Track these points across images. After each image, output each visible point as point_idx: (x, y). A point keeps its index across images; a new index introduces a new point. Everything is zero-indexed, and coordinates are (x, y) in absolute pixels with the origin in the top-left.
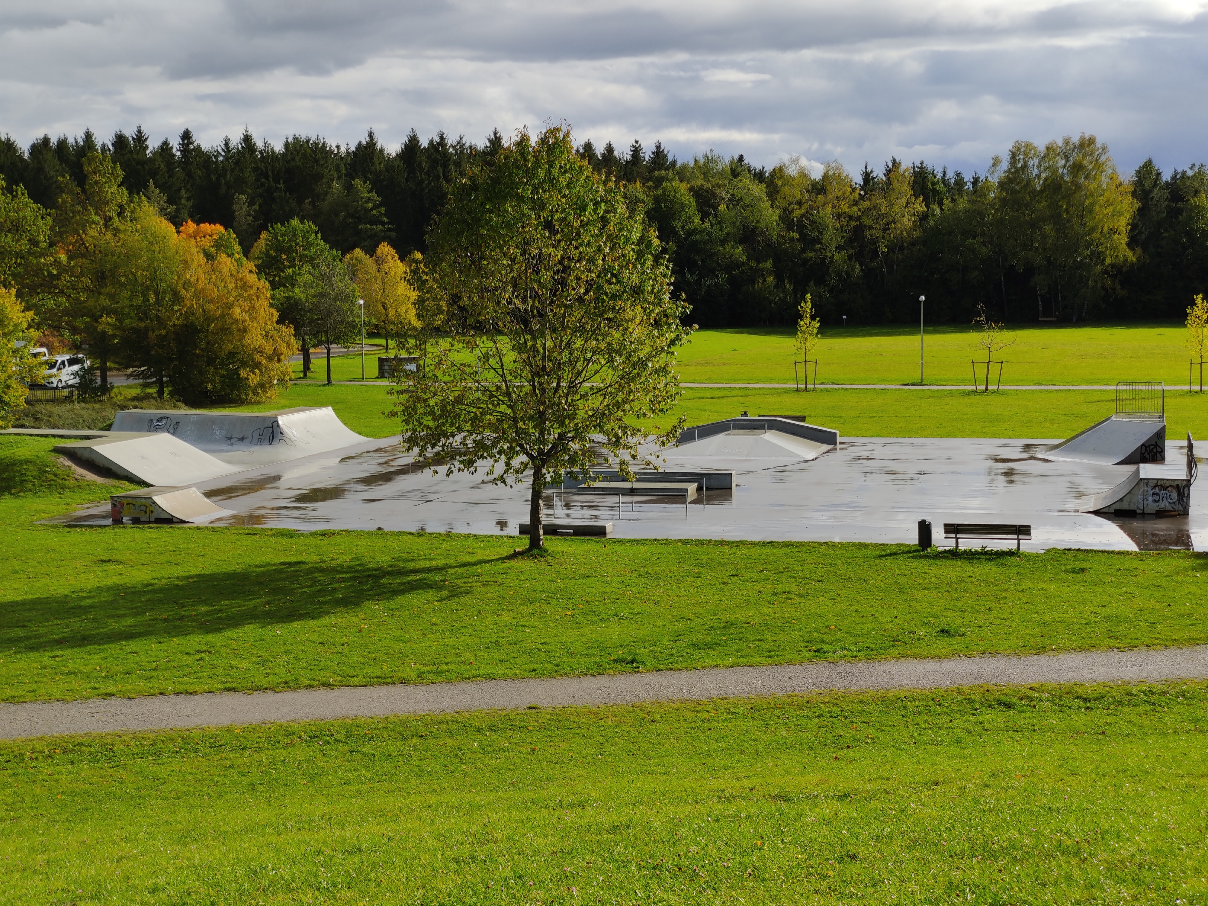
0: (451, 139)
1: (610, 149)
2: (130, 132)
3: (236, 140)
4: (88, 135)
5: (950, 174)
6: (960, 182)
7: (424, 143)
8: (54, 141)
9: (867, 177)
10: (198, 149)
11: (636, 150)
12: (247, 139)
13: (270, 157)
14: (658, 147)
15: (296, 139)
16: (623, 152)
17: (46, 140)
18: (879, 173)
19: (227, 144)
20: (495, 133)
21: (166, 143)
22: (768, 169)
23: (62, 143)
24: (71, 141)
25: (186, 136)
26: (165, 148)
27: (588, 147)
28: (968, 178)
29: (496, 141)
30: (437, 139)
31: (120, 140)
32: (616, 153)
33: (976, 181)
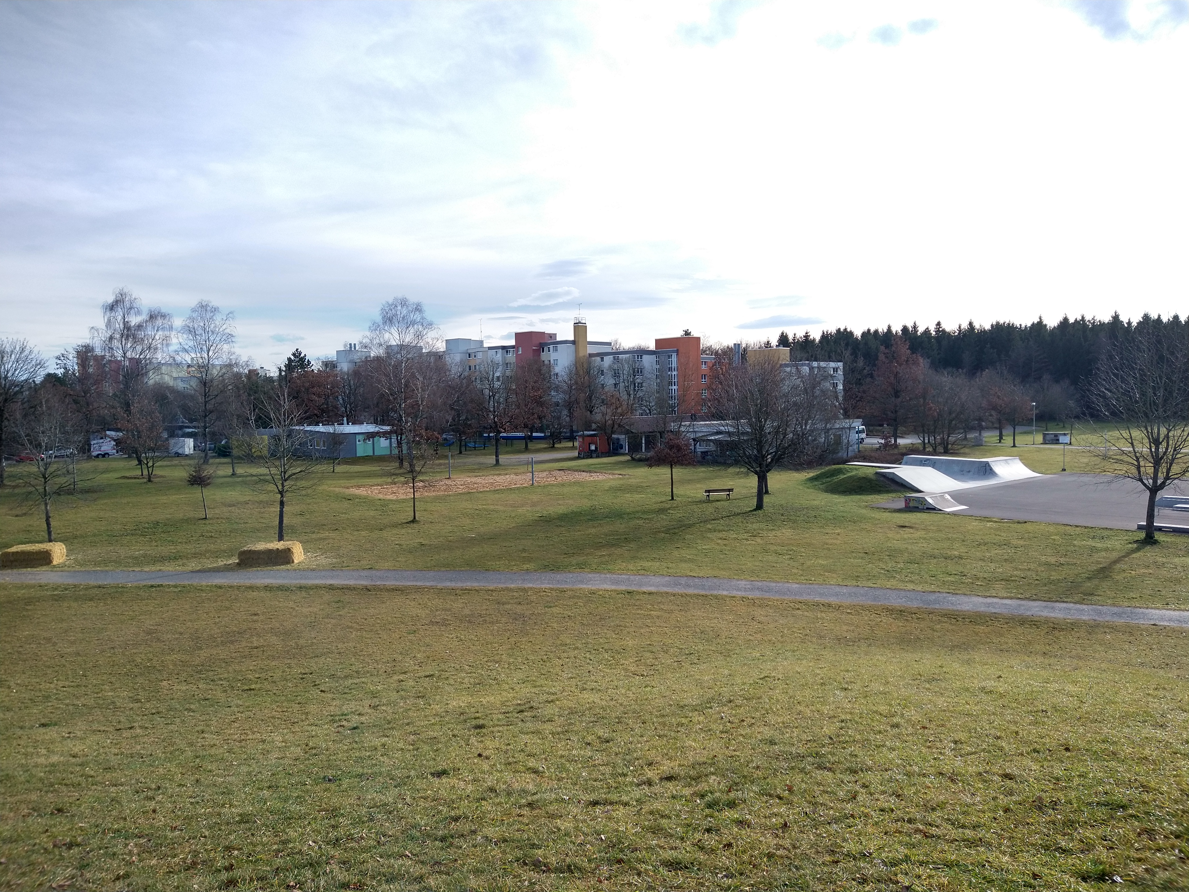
0: (1088, 318)
2: (910, 325)
3: (965, 326)
7: (1071, 321)
8: (872, 331)
10: (944, 331)
12: (971, 324)
13: (983, 332)
17: (869, 330)
19: (960, 327)
20: (1116, 313)
21: (928, 328)
23: (876, 332)
24: (880, 330)
25: (939, 324)
26: (927, 332)
27: (1176, 318)
29: (1116, 318)
30: (1079, 318)
31: (905, 329)
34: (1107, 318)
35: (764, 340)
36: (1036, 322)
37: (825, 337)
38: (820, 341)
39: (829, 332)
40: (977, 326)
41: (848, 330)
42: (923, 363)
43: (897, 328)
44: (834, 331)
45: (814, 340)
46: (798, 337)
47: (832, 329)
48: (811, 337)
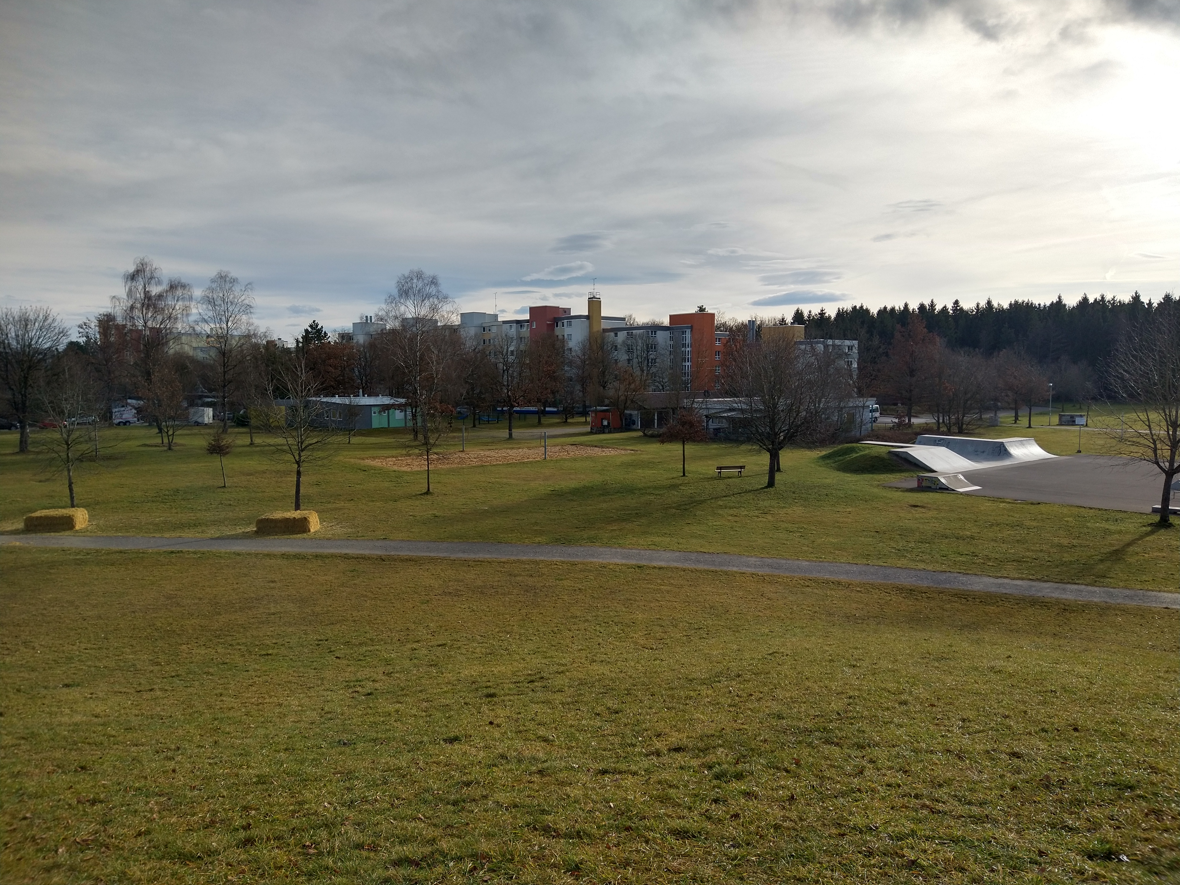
2: (927, 303)
3: (983, 304)
4: (906, 305)
7: (1091, 300)
10: (962, 309)
12: (989, 303)
13: (1001, 311)
17: (885, 308)
19: (978, 306)
20: (1136, 293)
21: (945, 307)
23: (893, 309)
24: (897, 308)
25: (956, 302)
26: (944, 309)
30: (1099, 298)
34: (1126, 298)
35: (780, 317)
36: (1055, 302)
37: (841, 314)
38: (835, 319)
39: (845, 310)
40: (995, 304)
41: (864, 308)
42: (939, 341)
43: (914, 306)
44: (850, 308)
45: (830, 317)
46: (813, 314)
47: (847, 306)
48: (827, 315)
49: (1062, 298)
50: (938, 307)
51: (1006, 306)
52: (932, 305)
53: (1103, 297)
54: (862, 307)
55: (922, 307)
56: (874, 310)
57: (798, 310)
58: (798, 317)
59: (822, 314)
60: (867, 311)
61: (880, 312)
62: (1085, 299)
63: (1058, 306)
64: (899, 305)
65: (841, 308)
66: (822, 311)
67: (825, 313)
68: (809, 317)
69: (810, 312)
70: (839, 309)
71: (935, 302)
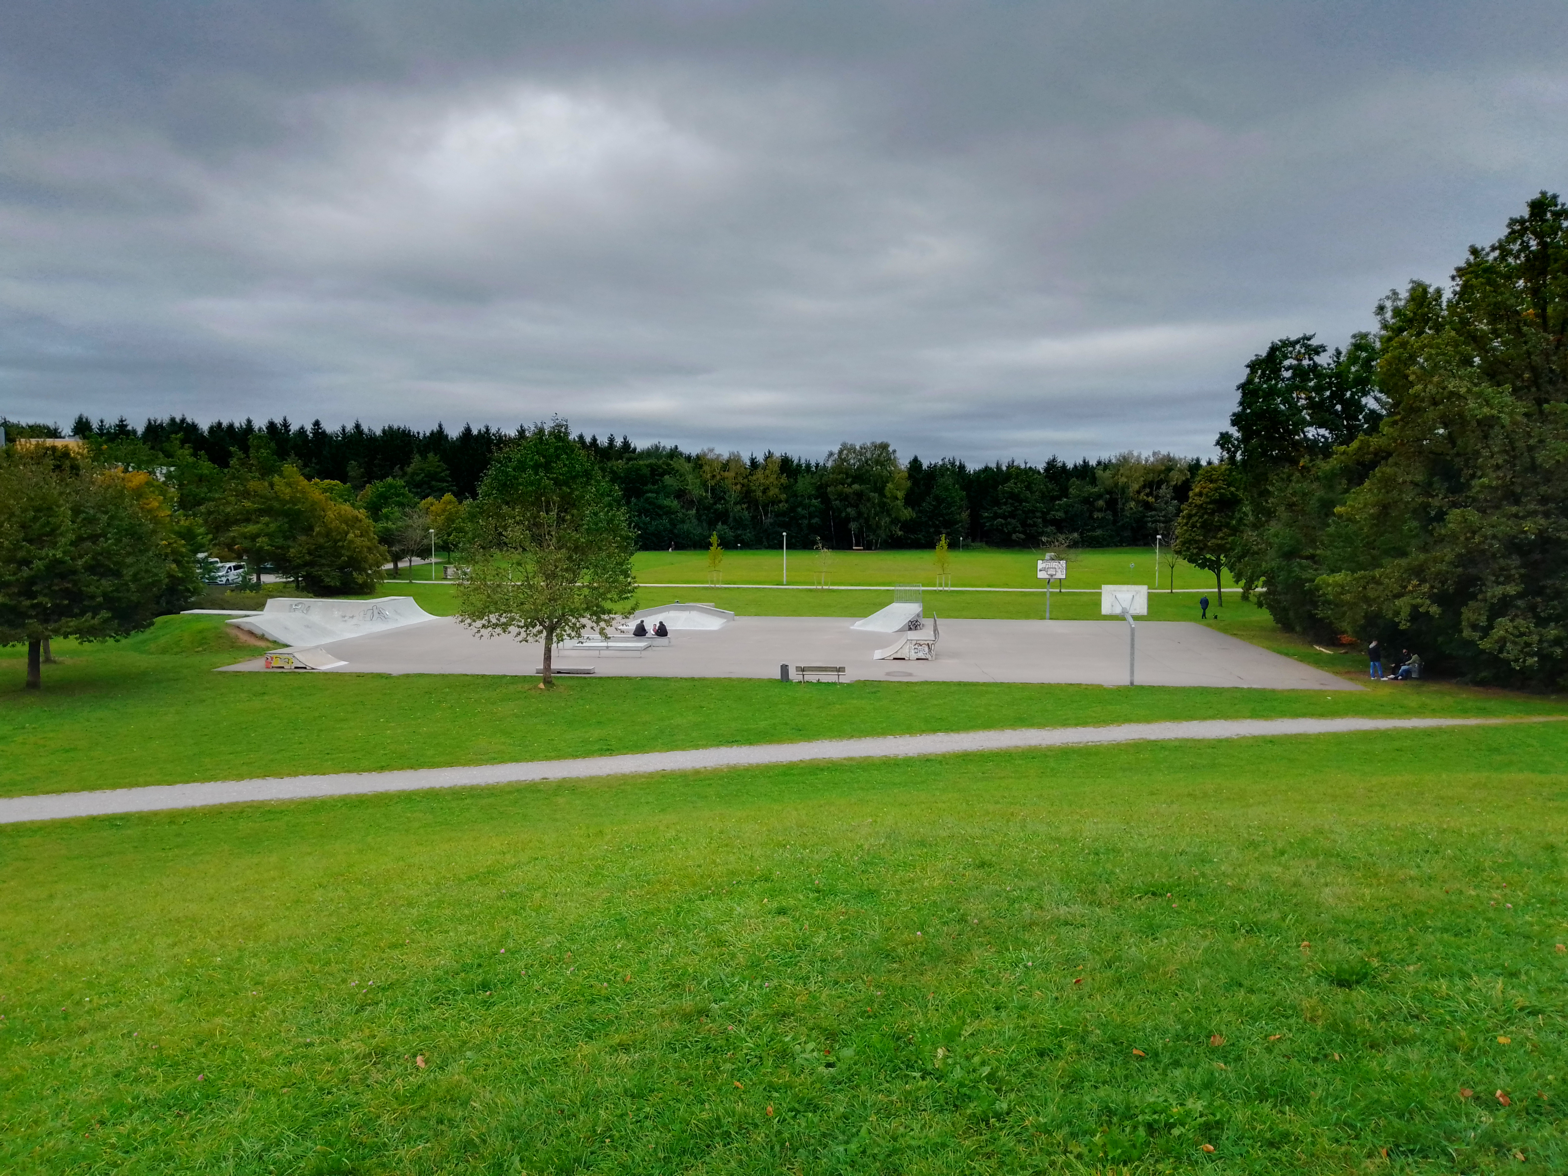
0: (493, 430)
1: (594, 440)
2: (278, 421)
3: (350, 427)
4: (249, 421)
5: (803, 461)
6: (808, 466)
7: (475, 432)
8: (225, 424)
9: (753, 462)
10: (324, 432)
11: (611, 440)
12: (358, 426)
13: (372, 438)
14: (625, 439)
15: (390, 427)
16: (603, 441)
18: (760, 459)
19: (344, 430)
21: (302, 428)
22: (694, 454)
23: (231, 426)
24: (237, 425)
25: (317, 424)
26: (302, 431)
27: (581, 437)
28: (813, 463)
29: (522, 432)
30: (483, 430)
32: (598, 442)
33: (817, 465)
37: (152, 428)
39: (158, 422)
40: (365, 428)
43: (261, 423)
44: (166, 420)
45: (134, 432)
46: (107, 425)
48: (129, 428)
49: (443, 427)
50: (294, 428)
51: (378, 432)
52: (286, 425)
53: (487, 430)
54: (183, 420)
55: (272, 426)
56: (204, 425)
57: (80, 418)
58: (82, 428)
59: (122, 426)
60: (194, 427)
61: (211, 429)
62: (468, 430)
63: (439, 436)
64: (239, 421)
65: (152, 418)
66: (122, 421)
67: (126, 426)
68: (101, 428)
69: (102, 422)
70: (149, 420)
71: (289, 420)
